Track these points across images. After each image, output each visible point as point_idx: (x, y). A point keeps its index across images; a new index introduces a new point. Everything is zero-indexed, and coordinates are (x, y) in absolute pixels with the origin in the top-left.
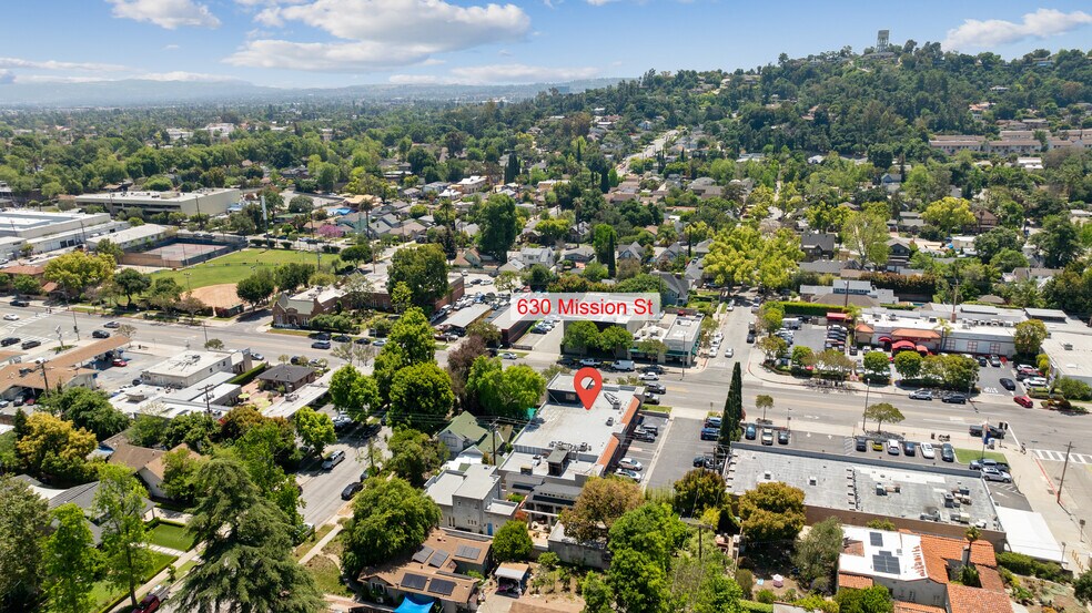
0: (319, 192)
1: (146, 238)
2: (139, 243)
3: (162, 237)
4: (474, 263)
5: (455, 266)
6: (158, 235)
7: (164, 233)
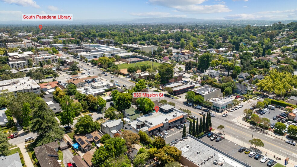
0: (180, 48)
1: (128, 55)
2: (126, 56)
3: (132, 56)
4: (195, 72)
5: (189, 72)
6: (131, 55)
7: (133, 55)
